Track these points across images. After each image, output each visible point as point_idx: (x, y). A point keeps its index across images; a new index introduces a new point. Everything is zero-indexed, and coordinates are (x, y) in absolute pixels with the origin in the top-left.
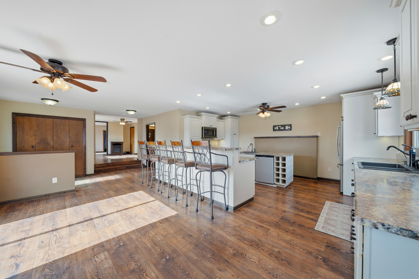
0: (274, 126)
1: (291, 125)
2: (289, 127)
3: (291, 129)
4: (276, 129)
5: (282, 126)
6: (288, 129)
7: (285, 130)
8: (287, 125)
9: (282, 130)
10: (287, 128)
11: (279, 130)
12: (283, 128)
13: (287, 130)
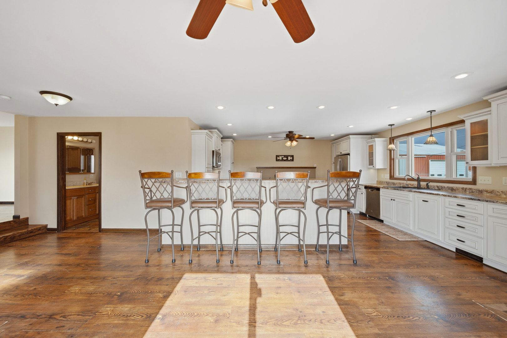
0: (277, 156)
1: (293, 156)
2: (291, 158)
3: (293, 160)
4: (279, 159)
5: (285, 156)
6: (291, 159)
7: (287, 160)
8: (290, 156)
9: (285, 160)
10: (289, 158)
11: (282, 160)
12: (285, 159)
13: (289, 161)
